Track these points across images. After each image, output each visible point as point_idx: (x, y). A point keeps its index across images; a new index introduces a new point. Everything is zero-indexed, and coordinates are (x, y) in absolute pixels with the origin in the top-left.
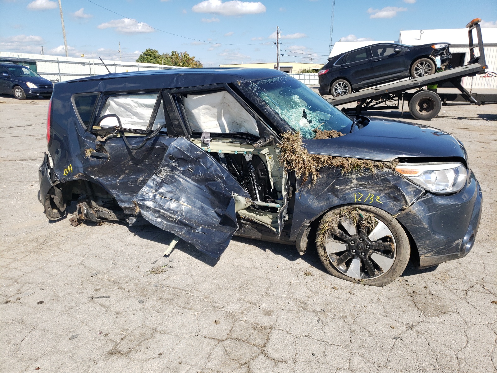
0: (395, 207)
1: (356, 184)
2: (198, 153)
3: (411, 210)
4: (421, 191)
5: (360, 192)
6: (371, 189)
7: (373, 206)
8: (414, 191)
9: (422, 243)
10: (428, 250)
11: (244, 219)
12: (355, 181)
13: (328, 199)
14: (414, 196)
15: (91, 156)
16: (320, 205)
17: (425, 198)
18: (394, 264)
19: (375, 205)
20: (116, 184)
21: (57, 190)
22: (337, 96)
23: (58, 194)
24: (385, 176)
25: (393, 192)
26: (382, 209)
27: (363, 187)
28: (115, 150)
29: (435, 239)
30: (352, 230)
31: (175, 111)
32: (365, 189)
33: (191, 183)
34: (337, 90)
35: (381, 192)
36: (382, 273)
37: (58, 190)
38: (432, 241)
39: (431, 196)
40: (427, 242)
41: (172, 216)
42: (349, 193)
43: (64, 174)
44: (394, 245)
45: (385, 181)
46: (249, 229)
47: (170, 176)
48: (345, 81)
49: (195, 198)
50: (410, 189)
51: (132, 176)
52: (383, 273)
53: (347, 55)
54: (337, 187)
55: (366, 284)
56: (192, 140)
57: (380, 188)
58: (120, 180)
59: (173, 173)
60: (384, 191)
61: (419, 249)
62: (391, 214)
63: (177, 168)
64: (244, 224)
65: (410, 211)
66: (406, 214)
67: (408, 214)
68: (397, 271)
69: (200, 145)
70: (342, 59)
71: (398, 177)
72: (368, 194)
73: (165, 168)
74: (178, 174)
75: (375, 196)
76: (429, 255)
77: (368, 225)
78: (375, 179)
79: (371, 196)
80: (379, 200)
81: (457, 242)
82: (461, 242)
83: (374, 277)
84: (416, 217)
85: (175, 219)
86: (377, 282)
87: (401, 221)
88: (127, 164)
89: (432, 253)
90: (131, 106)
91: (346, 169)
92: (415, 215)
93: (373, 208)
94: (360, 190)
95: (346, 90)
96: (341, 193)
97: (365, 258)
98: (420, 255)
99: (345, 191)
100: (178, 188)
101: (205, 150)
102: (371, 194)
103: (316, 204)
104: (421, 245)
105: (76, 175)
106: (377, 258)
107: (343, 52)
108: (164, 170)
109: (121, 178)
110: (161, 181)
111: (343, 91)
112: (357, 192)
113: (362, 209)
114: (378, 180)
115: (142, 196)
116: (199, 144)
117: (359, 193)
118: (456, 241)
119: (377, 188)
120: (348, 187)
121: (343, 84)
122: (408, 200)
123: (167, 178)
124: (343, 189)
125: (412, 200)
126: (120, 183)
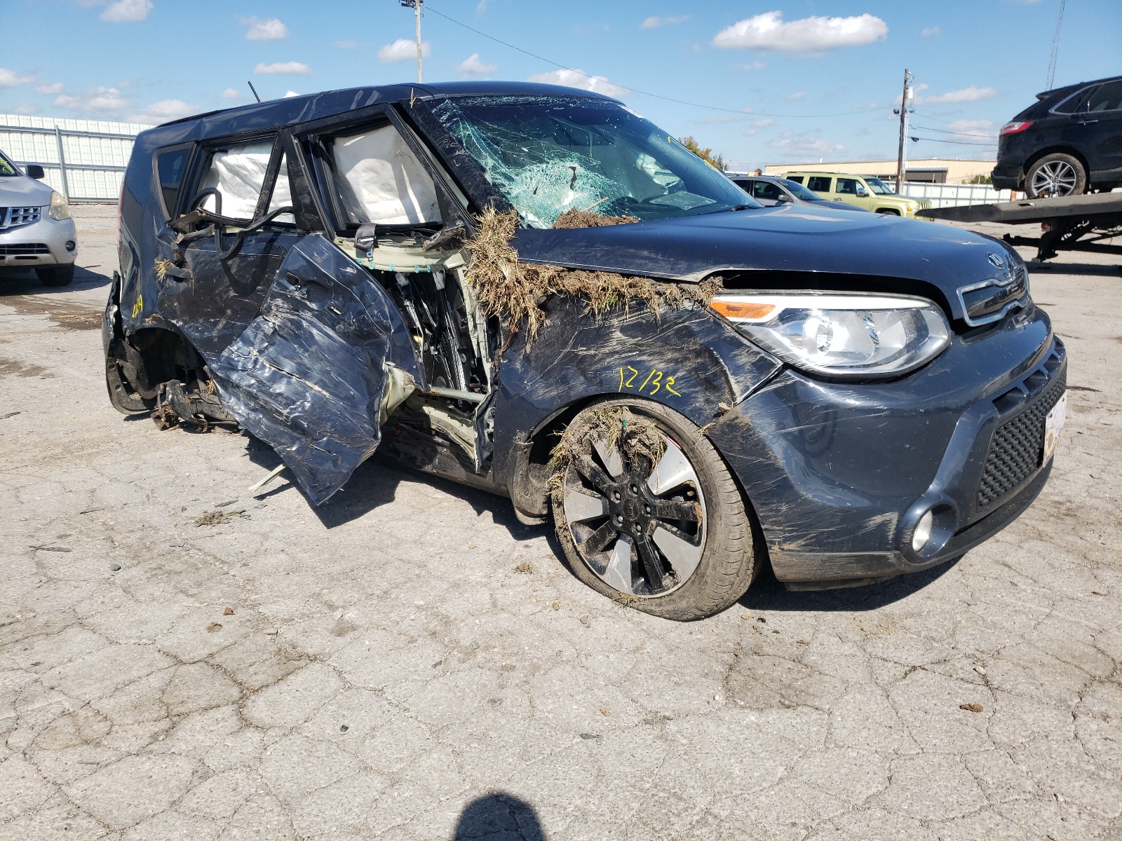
0: (706, 407)
1: (622, 343)
2: (349, 270)
3: (740, 415)
4: (773, 365)
5: (633, 364)
6: (656, 357)
7: (660, 403)
8: (754, 364)
9: (771, 510)
10: (790, 531)
11: (438, 434)
12: (618, 335)
13: (564, 380)
14: (754, 377)
15: (167, 276)
16: (548, 395)
17: (779, 385)
18: (703, 561)
19: (662, 398)
20: (211, 339)
21: (131, 351)
22: (1038, 197)
23: (133, 359)
24: (683, 322)
25: (702, 367)
26: (677, 411)
27: (640, 351)
28: (202, 262)
29: (806, 501)
30: (615, 465)
31: (303, 175)
32: (644, 358)
33: (335, 341)
34: (1045, 179)
35: (680, 365)
36: (677, 583)
37: (133, 350)
38: (797, 506)
39: (796, 378)
40: (784, 508)
41: (280, 409)
42: (609, 368)
43: (133, 316)
44: (701, 509)
45: (685, 336)
46: (448, 456)
47: (291, 321)
48: (1073, 159)
49: (340, 375)
50: (744, 359)
51: (239, 324)
52: (680, 585)
53: (1094, 91)
54: (582, 351)
55: (641, 607)
56: (337, 240)
57: (677, 355)
58: (220, 331)
59: (298, 315)
60: (685, 363)
61: (763, 527)
62: (696, 424)
63: (306, 304)
64: (439, 444)
65: (737, 418)
66: (728, 426)
67: (732, 426)
68: (709, 580)
69: (352, 253)
70: (1079, 99)
71: (716, 323)
72: (648, 370)
73: (279, 301)
74: (309, 319)
75: (665, 375)
76: (792, 546)
77: (645, 451)
78: (662, 331)
79: (655, 376)
80: (672, 387)
81: (878, 519)
82: (895, 521)
83: (660, 592)
84: (750, 435)
85: (286, 416)
86: (666, 608)
87: (718, 444)
88: (225, 293)
89: (801, 542)
90: (248, 171)
91: (593, 300)
92: (749, 430)
93: (656, 408)
94: (632, 359)
95: (1071, 183)
96: (591, 365)
97: (642, 538)
98: (768, 545)
99: (600, 360)
100: (307, 351)
101: (364, 264)
102: (658, 370)
103: (541, 392)
104: (770, 517)
105: (148, 317)
106: (667, 541)
107: (1086, 80)
108: (277, 306)
109: (220, 326)
110: (272, 330)
111: (1060, 187)
112: (627, 364)
113: (634, 410)
114: (670, 332)
115: (229, 360)
116: (351, 249)
117: (629, 367)
118: (875, 515)
119: (669, 356)
120: (606, 350)
121: (1064, 166)
122: (736, 388)
123: (286, 326)
124: (595, 355)
125: (748, 388)
126: (219, 338)
